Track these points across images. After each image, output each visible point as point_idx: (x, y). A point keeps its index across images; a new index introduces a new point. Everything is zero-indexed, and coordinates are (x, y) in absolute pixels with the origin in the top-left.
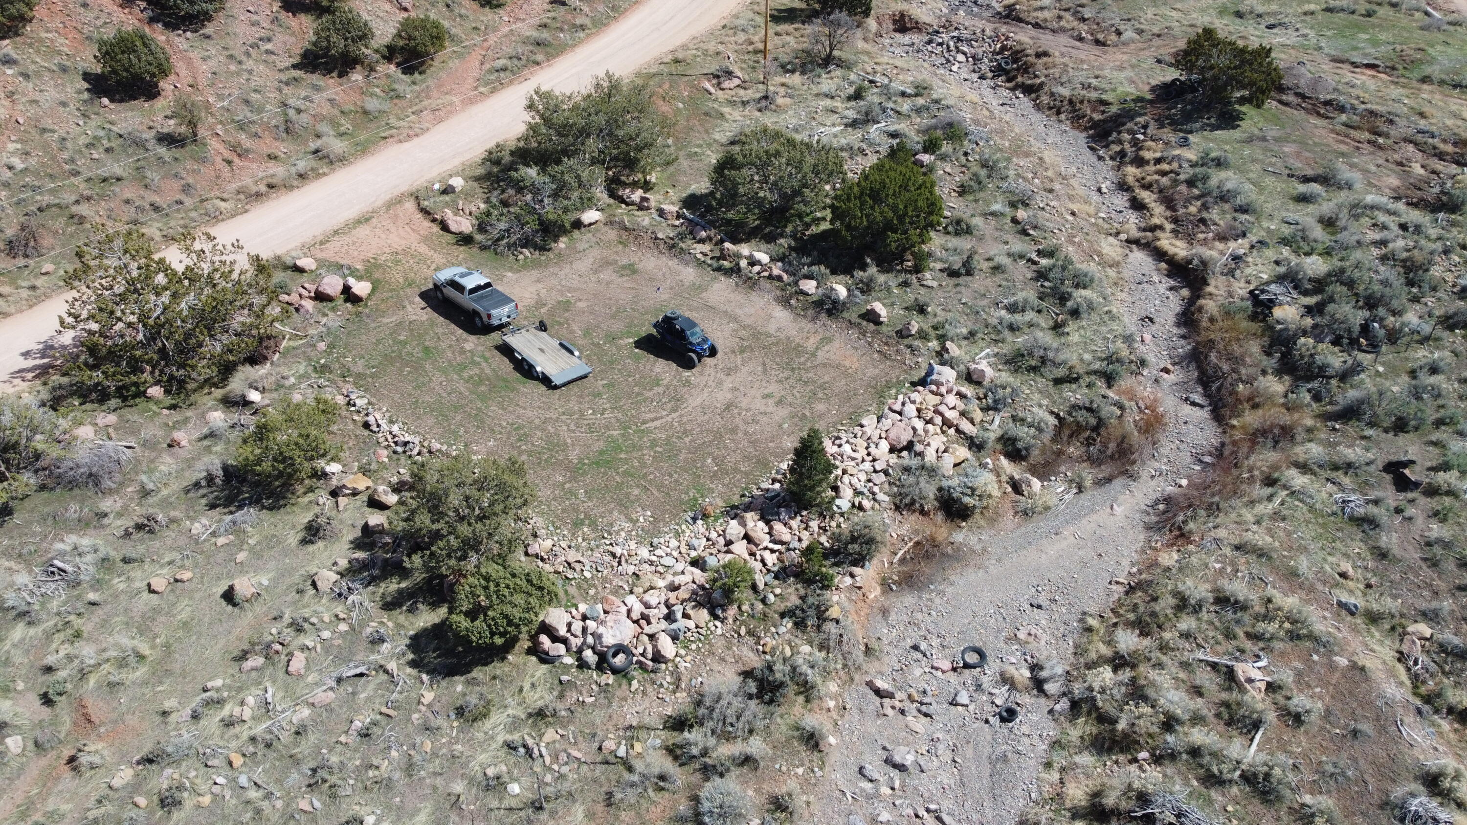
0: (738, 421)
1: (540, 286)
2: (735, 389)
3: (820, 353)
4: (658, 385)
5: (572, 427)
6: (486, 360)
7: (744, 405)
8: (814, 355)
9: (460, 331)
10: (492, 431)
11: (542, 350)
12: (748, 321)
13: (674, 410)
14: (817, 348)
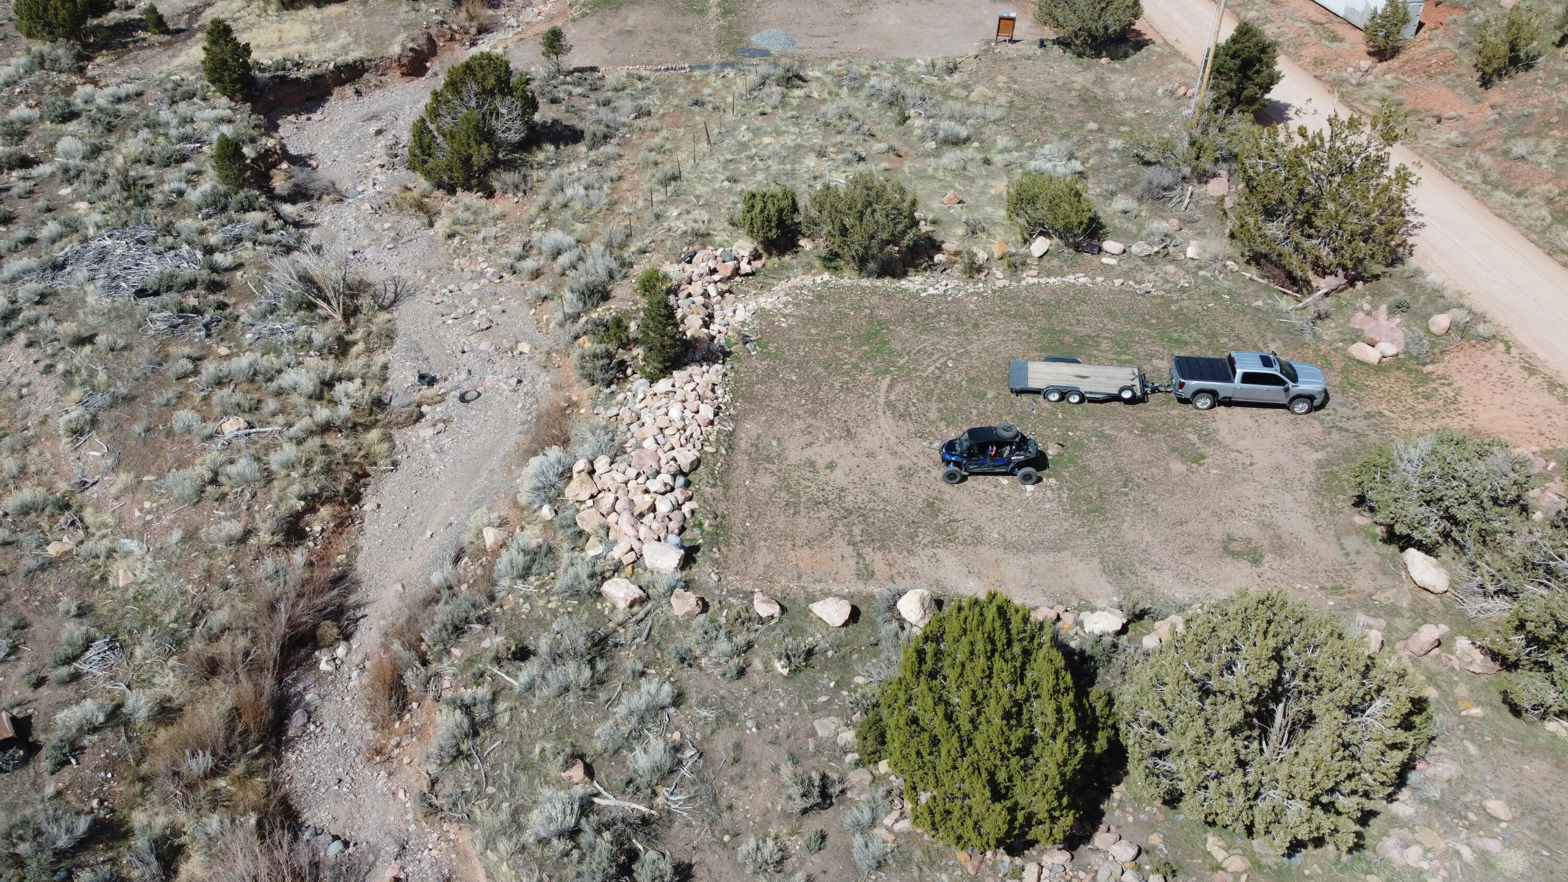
2: (871, 456)
3: (848, 549)
7: (840, 442)
8: (852, 544)
13: (890, 405)
14: (860, 556)
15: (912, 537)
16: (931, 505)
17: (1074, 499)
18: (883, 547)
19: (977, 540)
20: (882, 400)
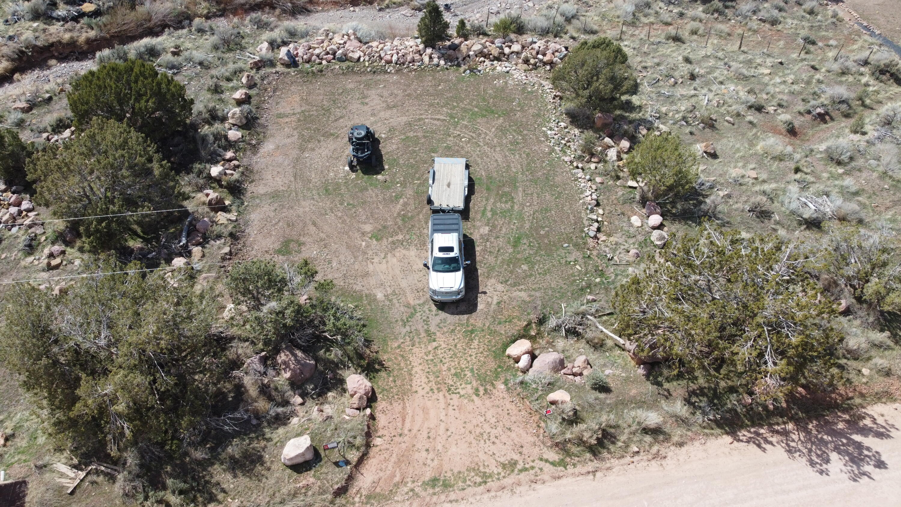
0: (399, 98)
1: (371, 268)
2: (373, 115)
3: (299, 111)
4: (407, 137)
5: (483, 136)
6: (484, 213)
7: (384, 105)
8: (303, 112)
9: (478, 249)
10: (528, 155)
11: (449, 185)
12: (294, 153)
13: (420, 120)
14: (294, 114)
15: (307, 129)
16: (332, 135)
17: (337, 184)
18: (299, 120)
19: (302, 149)
20: (423, 117)
